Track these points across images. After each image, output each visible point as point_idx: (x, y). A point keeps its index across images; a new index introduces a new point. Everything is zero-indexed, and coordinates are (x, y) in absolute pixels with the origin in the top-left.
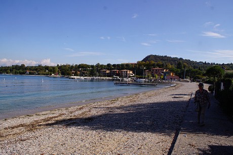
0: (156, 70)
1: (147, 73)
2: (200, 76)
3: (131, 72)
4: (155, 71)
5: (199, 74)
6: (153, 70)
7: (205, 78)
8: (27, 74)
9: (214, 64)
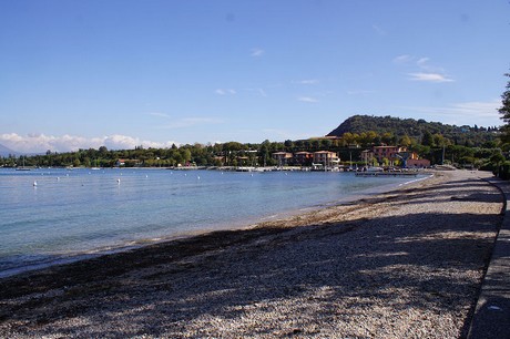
0: (384, 149)
1: (367, 156)
2: (470, 159)
3: (334, 156)
4: (381, 151)
5: (468, 154)
6: (378, 150)
7: (480, 161)
8: (121, 166)
9: (495, 129)
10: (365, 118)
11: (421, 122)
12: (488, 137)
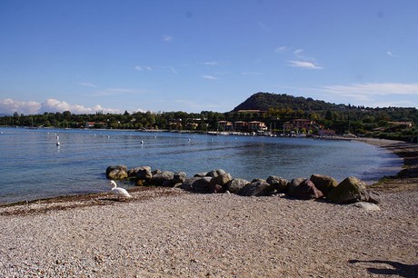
1: (288, 126)
4: (298, 123)
9: (363, 108)
10: (267, 95)
11: (310, 100)
12: (358, 114)
